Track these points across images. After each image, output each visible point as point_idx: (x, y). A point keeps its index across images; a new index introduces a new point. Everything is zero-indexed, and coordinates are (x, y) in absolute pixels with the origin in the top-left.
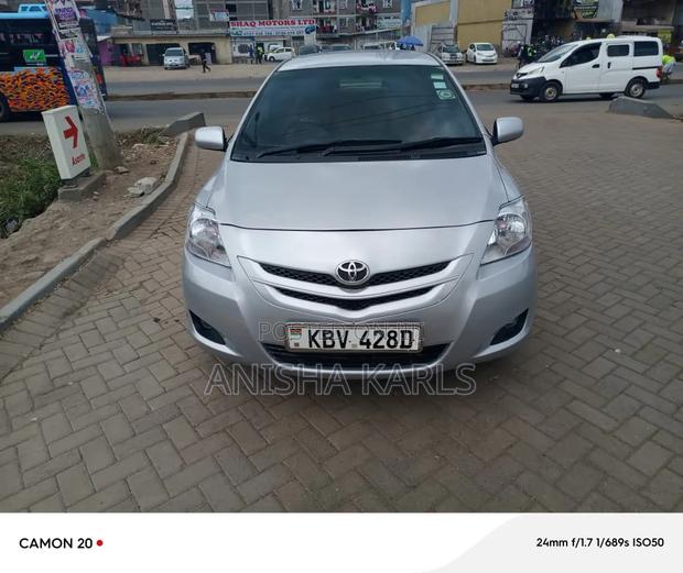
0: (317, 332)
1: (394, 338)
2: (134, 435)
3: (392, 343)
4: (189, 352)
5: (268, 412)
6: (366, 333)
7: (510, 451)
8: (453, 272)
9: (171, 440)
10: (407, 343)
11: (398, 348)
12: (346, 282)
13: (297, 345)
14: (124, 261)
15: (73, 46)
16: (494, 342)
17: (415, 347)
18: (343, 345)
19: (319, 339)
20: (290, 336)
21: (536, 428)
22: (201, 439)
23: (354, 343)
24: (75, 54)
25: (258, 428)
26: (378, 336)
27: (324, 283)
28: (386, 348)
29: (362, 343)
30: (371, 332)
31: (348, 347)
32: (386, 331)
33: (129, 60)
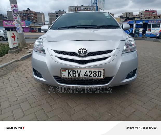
0: (71, 71)
1: (95, 73)
2: (11, 106)
3: (95, 75)
4: (34, 85)
5: (55, 100)
6: (87, 71)
7: (134, 113)
8: (114, 53)
9: (22, 108)
10: (100, 75)
11: (97, 77)
12: (80, 55)
13: (64, 76)
14: (21, 65)
15: (17, 18)
16: (127, 78)
17: (102, 77)
18: (79, 76)
19: (71, 73)
20: (62, 73)
21: (142, 106)
22: (32, 108)
23: (82, 75)
24: (17, 20)
25: (51, 105)
26: (90, 73)
27: (73, 55)
28: (93, 77)
29: (85, 75)
30: (88, 71)
31: (81, 76)
32: (93, 71)
33: (33, 31)
